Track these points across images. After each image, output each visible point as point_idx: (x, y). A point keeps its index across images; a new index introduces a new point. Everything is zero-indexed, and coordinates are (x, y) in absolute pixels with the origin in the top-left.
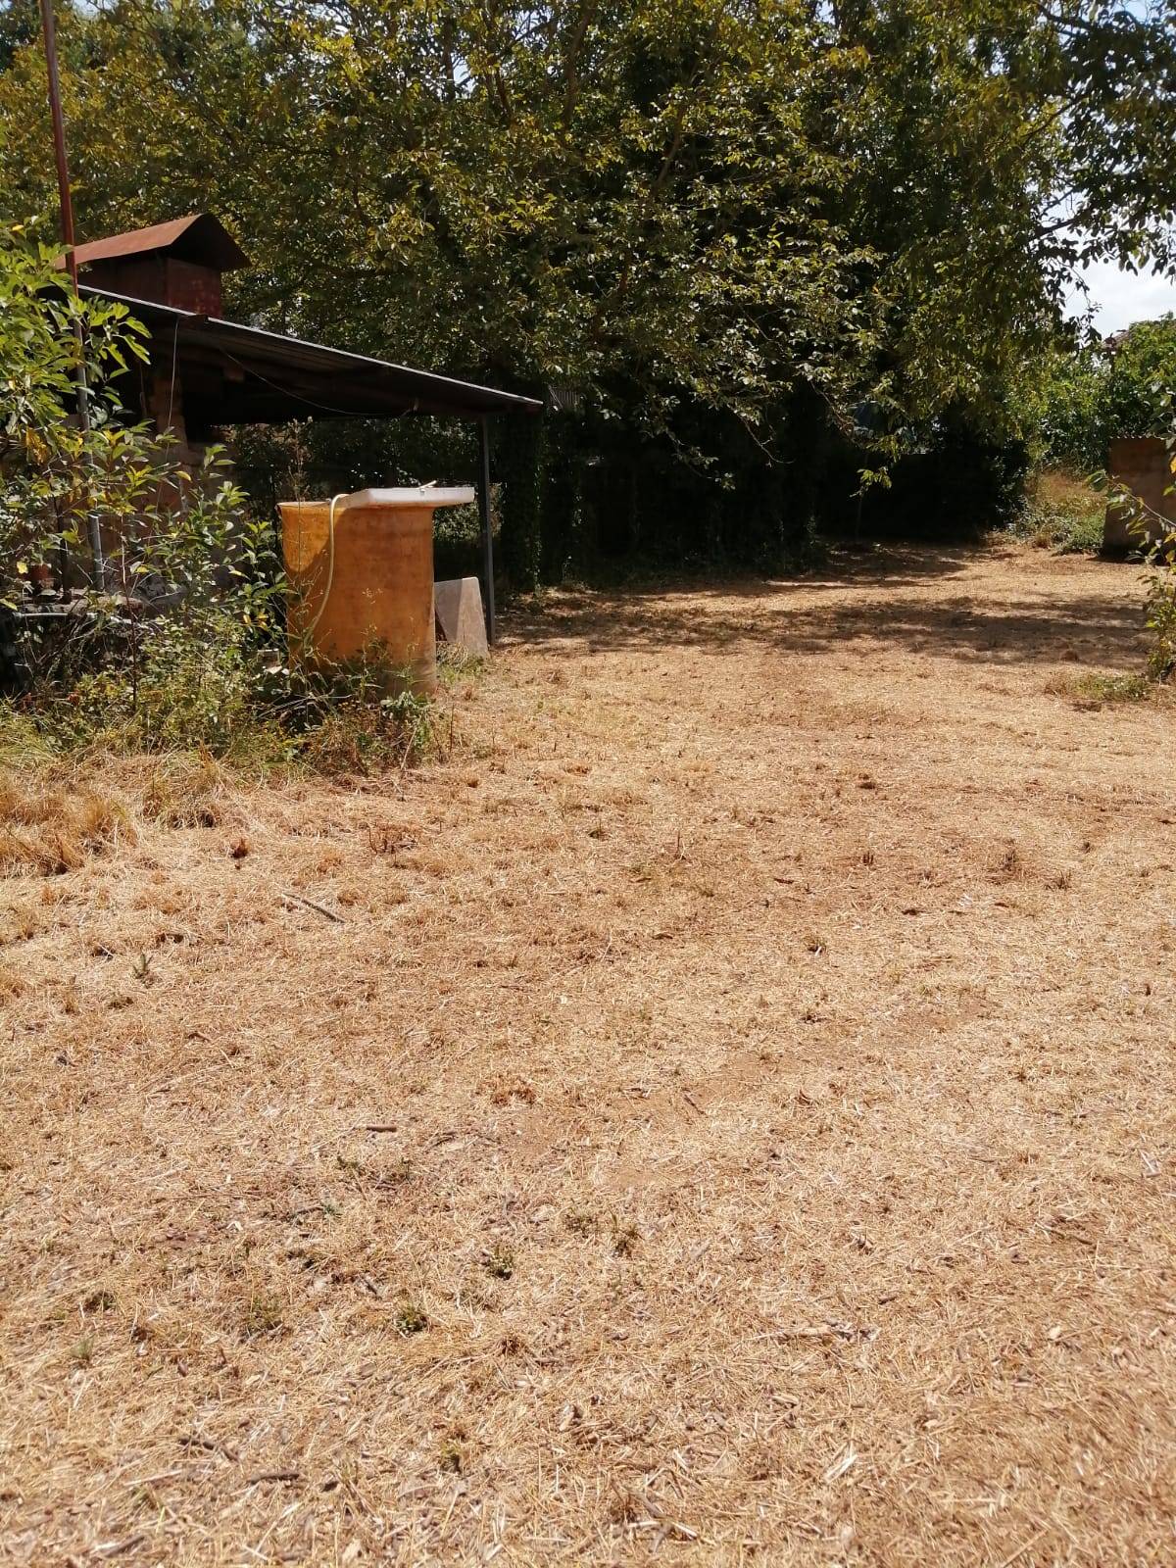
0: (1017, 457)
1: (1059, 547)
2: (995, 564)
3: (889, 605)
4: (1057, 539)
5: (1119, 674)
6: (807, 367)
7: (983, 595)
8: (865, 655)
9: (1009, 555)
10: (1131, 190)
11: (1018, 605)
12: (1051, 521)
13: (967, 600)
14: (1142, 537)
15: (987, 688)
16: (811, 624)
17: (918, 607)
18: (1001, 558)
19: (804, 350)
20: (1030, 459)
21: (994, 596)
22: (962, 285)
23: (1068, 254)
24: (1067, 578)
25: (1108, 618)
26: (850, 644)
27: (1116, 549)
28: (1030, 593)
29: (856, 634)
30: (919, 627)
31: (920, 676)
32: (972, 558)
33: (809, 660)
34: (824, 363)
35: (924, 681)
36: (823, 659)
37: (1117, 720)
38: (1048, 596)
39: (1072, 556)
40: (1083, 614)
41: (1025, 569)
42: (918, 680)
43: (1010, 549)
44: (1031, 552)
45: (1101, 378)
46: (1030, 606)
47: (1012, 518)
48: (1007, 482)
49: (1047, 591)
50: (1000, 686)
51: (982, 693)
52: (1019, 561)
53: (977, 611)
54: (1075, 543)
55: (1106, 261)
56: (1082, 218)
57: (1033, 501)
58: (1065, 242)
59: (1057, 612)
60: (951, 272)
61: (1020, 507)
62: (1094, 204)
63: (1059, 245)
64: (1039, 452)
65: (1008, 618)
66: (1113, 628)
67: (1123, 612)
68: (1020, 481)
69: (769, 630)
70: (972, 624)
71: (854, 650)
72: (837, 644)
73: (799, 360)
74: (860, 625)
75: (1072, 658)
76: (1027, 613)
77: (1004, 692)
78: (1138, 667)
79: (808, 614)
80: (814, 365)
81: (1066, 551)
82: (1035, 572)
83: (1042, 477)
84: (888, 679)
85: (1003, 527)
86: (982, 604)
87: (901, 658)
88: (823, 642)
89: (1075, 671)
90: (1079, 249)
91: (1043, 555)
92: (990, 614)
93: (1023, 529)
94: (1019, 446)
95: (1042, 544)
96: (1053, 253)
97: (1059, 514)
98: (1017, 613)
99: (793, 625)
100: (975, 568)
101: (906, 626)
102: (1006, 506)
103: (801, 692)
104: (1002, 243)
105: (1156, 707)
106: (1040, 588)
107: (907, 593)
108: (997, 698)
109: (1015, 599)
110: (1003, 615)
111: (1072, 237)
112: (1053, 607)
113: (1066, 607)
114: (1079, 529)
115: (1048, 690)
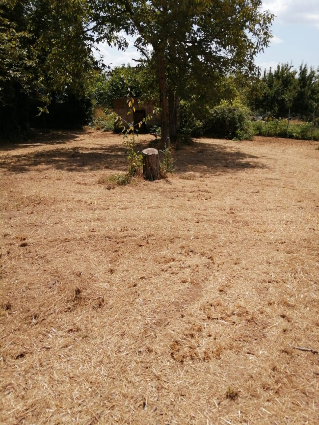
0: (89, 104)
1: (103, 130)
2: (86, 135)
3: (53, 151)
4: (103, 128)
5: (121, 173)
6: (11, 72)
7: (82, 146)
8: (41, 171)
9: (90, 133)
10: (108, 21)
11: (92, 149)
12: (100, 122)
13: (77, 147)
14: (123, 128)
15: (79, 183)
16: (25, 160)
17: (62, 151)
18: (88, 133)
19: (10, 66)
20: (92, 105)
21: (85, 146)
22: (62, 47)
23: (92, 39)
24: (106, 139)
25: (117, 152)
26: (36, 167)
27: (117, 131)
28: (95, 144)
29: (39, 163)
30: (61, 159)
31: (58, 180)
32: (80, 134)
33: (19, 176)
34: (17, 71)
35: (59, 181)
36: (26, 175)
37: (121, 193)
38: (101, 145)
39: (107, 132)
40: (110, 151)
41: (94, 137)
42: (57, 181)
43: (90, 131)
44: (95, 132)
45: (108, 81)
46: (96, 149)
47: (89, 122)
48: (87, 111)
49: (101, 143)
50: (84, 182)
51: (77, 186)
52: (93, 134)
53: (81, 152)
54: (107, 129)
55: (103, 43)
56: (95, 29)
57: (95, 116)
58: (90, 35)
59: (103, 151)
60: (57, 43)
61: (91, 119)
62: (98, 24)
63: (89, 37)
64: (94, 102)
65: (89, 154)
66: (119, 155)
67: (121, 149)
68: (90, 111)
69: (10, 163)
70: (78, 156)
71: (38, 170)
72: (32, 168)
73: (9, 69)
74: (43, 159)
75: (107, 168)
76: (95, 151)
77: (85, 184)
78: (125, 170)
79: (25, 156)
80: (14, 71)
81: (105, 131)
82: (98, 138)
83: (96, 110)
84: (47, 182)
85: (87, 125)
86: (82, 149)
87: (53, 172)
88: (27, 167)
89: (108, 173)
90: (95, 38)
91: (99, 132)
92: (84, 152)
93: (93, 125)
94: (89, 101)
95: (98, 129)
96: (87, 39)
97: (102, 120)
98: (91, 151)
99: (19, 160)
100: (81, 137)
101: (57, 159)
102: (88, 118)
103: (11, 192)
104: (71, 34)
105: (132, 186)
106: (98, 143)
107: (60, 146)
108: (83, 187)
109: (91, 146)
110: (88, 152)
111: (93, 34)
112: (102, 149)
113: (106, 149)
114: (108, 125)
115: (99, 183)
